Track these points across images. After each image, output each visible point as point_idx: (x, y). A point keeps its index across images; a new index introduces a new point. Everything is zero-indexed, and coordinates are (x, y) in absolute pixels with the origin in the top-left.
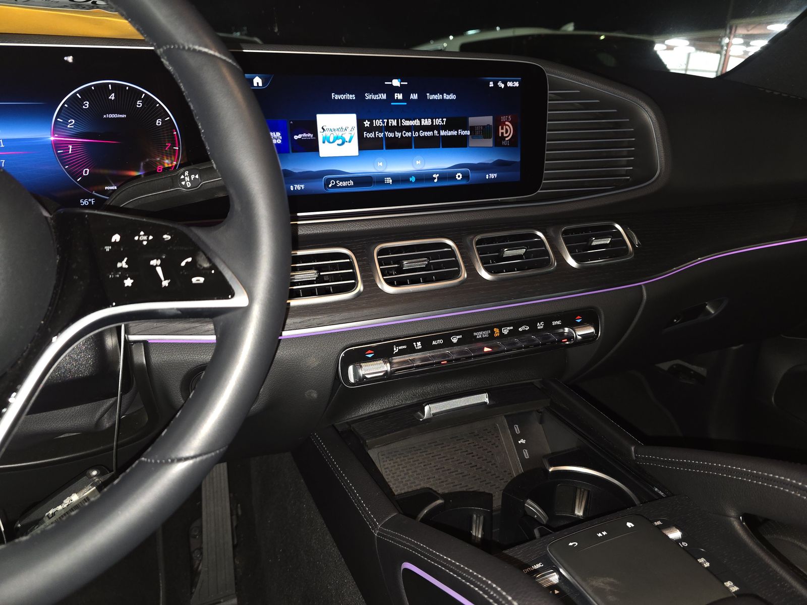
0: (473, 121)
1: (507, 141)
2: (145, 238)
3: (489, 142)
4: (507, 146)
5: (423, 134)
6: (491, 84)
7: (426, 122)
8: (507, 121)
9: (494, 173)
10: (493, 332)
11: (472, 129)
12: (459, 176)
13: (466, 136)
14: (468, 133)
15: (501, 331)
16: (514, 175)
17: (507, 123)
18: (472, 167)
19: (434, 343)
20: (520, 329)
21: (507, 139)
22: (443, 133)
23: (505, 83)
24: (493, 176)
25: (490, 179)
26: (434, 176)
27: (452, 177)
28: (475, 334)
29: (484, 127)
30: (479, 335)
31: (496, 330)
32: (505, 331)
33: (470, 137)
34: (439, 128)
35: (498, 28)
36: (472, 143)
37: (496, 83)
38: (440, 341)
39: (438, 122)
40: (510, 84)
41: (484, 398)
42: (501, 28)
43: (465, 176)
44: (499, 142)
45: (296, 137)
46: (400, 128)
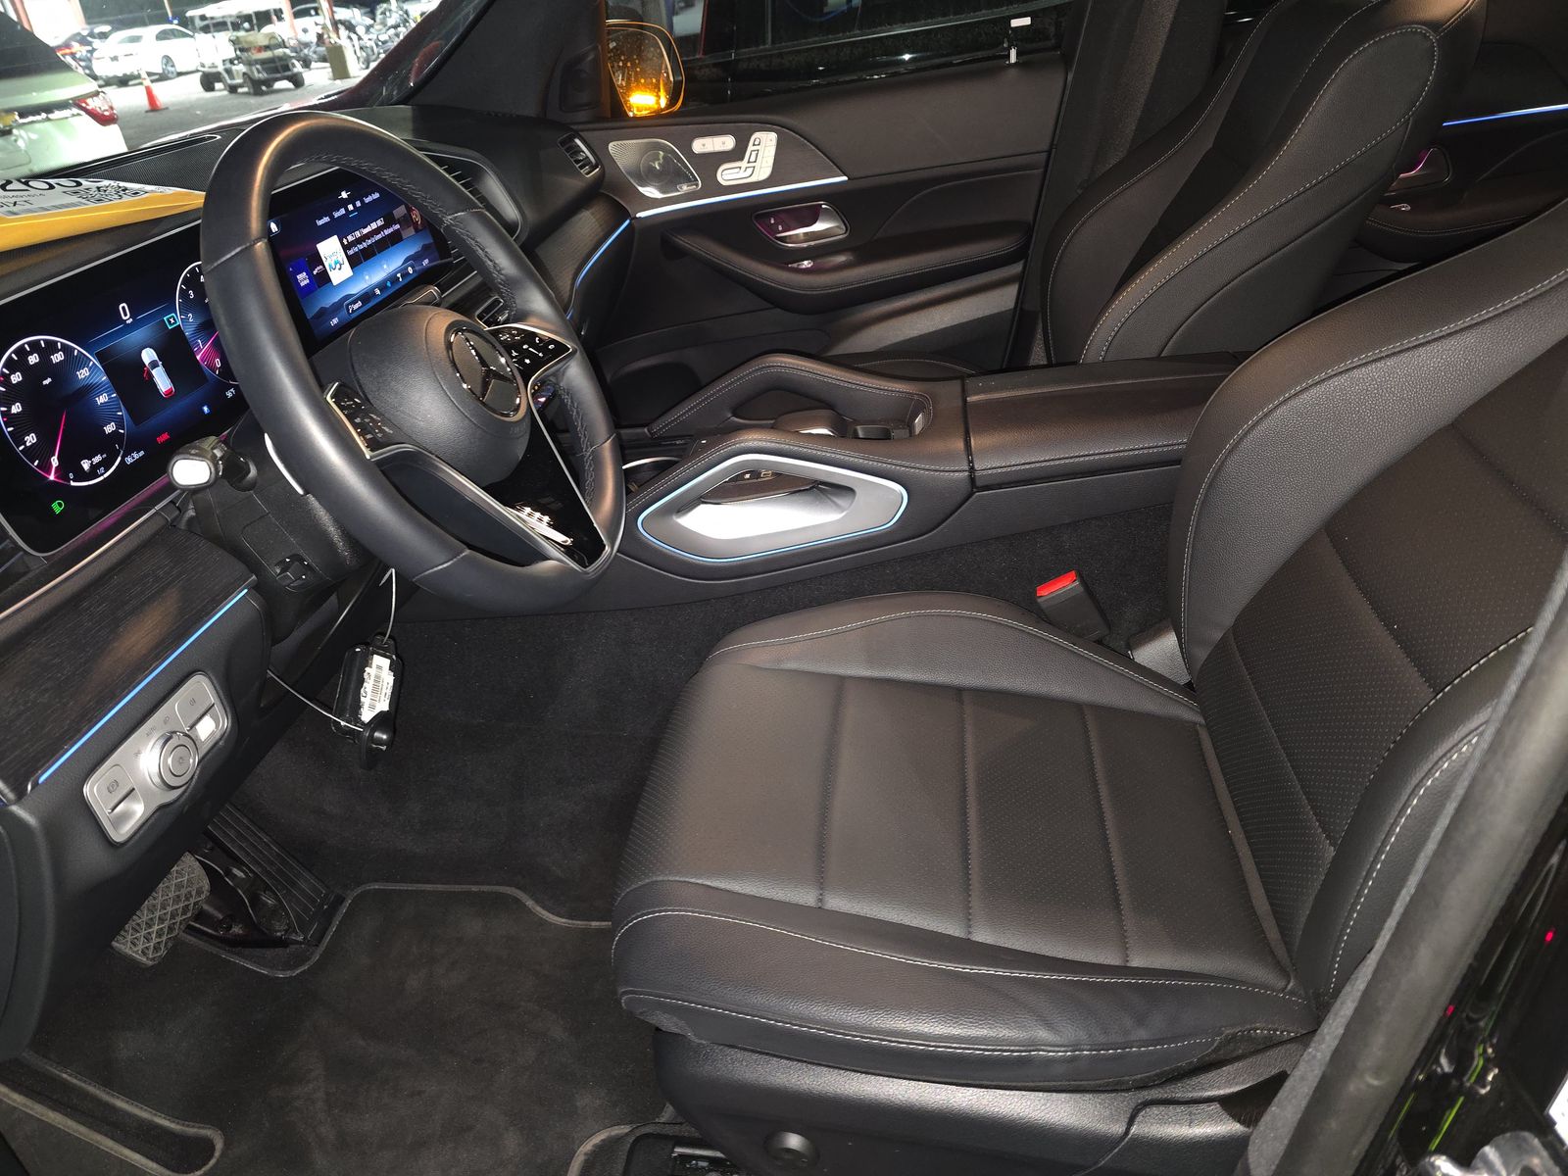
0: (396, 213)
1: (420, 225)
3: (412, 231)
4: (422, 230)
5: (377, 238)
7: (374, 226)
9: (426, 259)
11: (399, 222)
12: (410, 271)
14: (397, 226)
16: (436, 257)
17: (413, 208)
18: (413, 258)
22: (386, 232)
24: (426, 262)
25: (426, 265)
26: (398, 276)
27: (407, 272)
29: (404, 217)
33: (401, 230)
36: (404, 235)
39: (379, 222)
43: (413, 269)
44: (416, 228)
46: (363, 238)
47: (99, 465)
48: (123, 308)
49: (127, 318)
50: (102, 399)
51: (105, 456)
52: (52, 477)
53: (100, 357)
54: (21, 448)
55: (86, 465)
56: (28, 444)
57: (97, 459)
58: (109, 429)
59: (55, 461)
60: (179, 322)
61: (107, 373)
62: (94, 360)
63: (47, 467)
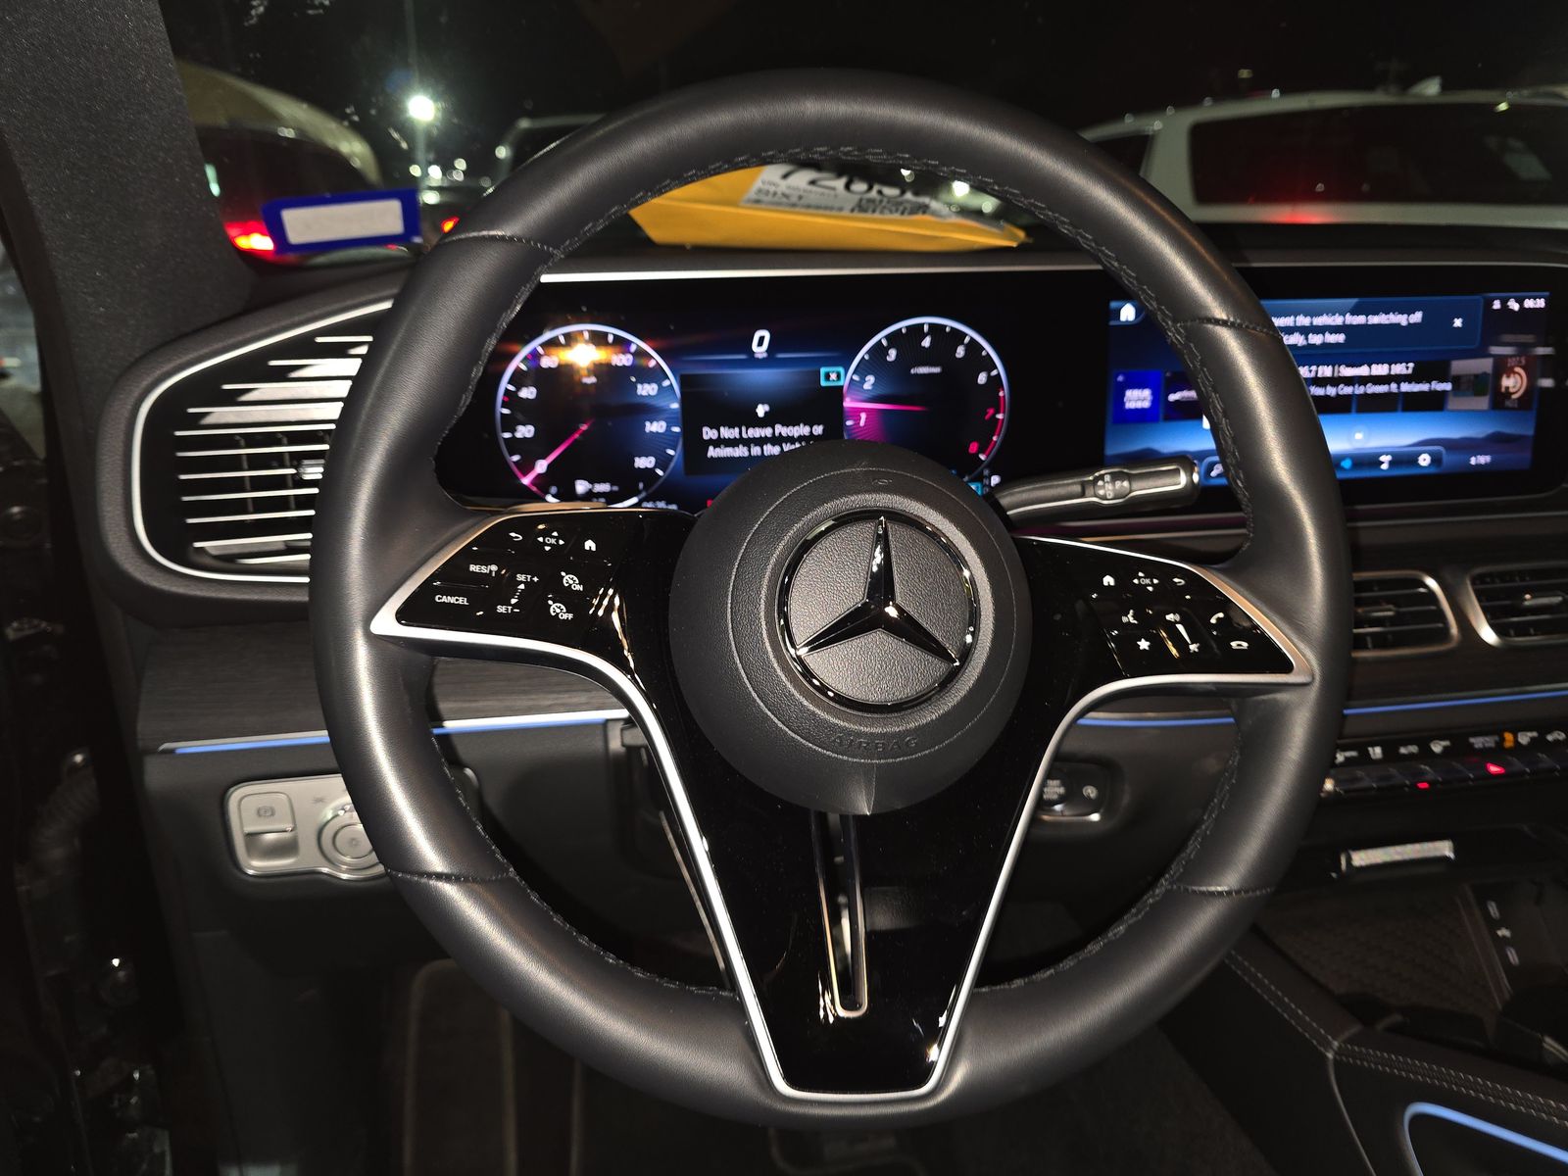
0: (1459, 366)
1: (1514, 400)
2: (1148, 581)
3: (1483, 403)
4: (1513, 409)
5: (1372, 389)
6: (1497, 305)
7: (1380, 370)
8: (1518, 366)
9: (1485, 453)
10: (1503, 739)
11: (1456, 381)
12: (1424, 460)
13: (1444, 393)
14: (1447, 386)
15: (1516, 737)
16: (1522, 458)
17: (1517, 369)
18: (1450, 445)
19: (1403, 750)
20: (1550, 738)
21: (1514, 397)
22: (1405, 387)
23: (1520, 301)
24: (1484, 459)
25: (1478, 466)
26: (1382, 458)
27: (1411, 459)
28: (1472, 740)
29: (1476, 376)
30: (1478, 742)
31: (1509, 736)
32: (1524, 739)
33: (1451, 395)
34: (1399, 379)
35: (1275, 93)
36: (1453, 403)
37: (1504, 302)
38: (1413, 749)
39: (1399, 369)
40: (1529, 304)
41: (1445, 849)
42: (1283, 93)
43: (1436, 460)
44: (1500, 400)
45: (1173, 397)
46: (1335, 381)
47: (600, 495)
48: (762, 339)
49: (760, 351)
50: (656, 427)
51: (616, 488)
52: (526, 481)
53: (685, 381)
54: (507, 435)
55: (581, 487)
56: (518, 435)
57: (603, 488)
58: (643, 462)
59: (541, 466)
60: (844, 382)
61: (684, 401)
62: (672, 380)
63: (526, 467)
